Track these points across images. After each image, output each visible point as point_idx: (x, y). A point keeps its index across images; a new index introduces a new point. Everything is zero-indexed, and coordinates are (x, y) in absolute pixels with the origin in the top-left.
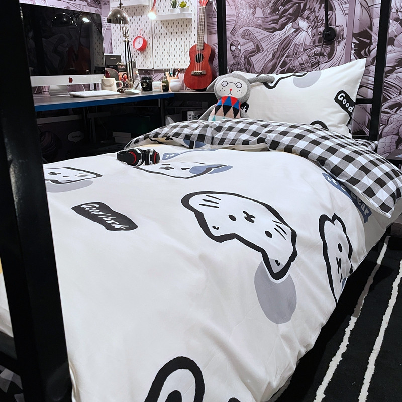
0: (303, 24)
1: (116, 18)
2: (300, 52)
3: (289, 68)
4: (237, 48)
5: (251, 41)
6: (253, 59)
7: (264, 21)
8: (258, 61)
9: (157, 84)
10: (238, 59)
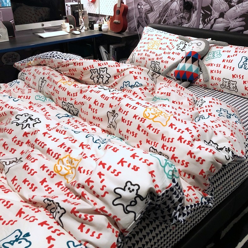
2: (173, 15)
3: (167, 24)
4: (141, 7)
5: (148, 3)
6: (149, 15)
8: (152, 17)
9: (96, 26)
10: (142, 14)
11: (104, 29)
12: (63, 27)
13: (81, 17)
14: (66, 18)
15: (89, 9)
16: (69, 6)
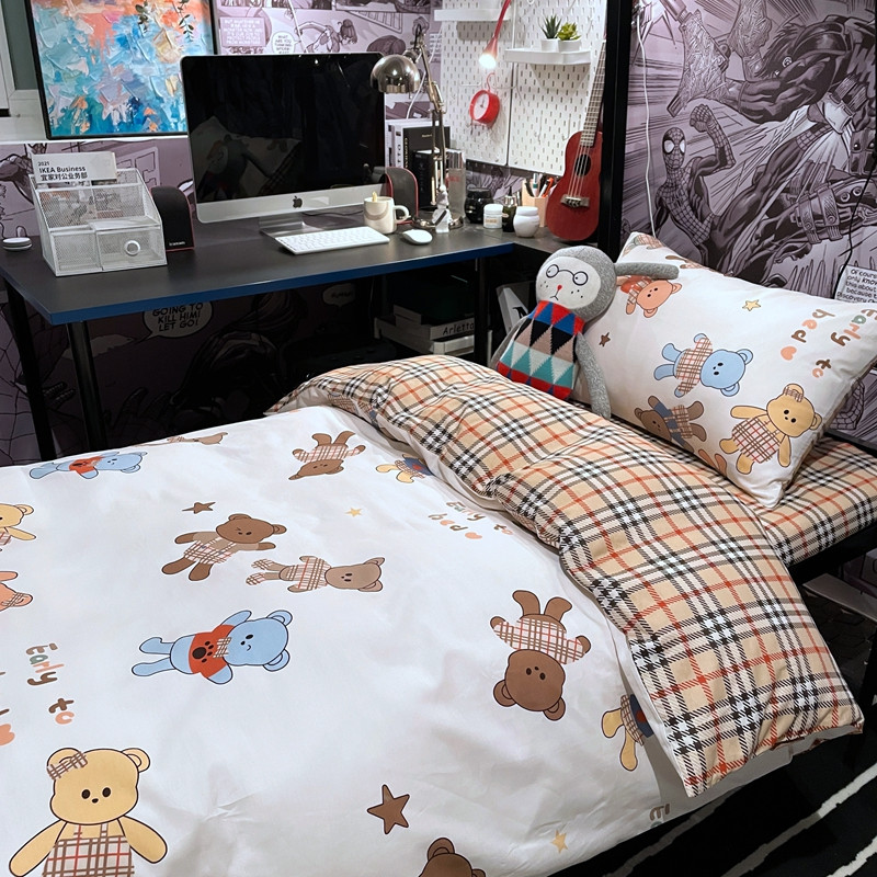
0: (834, 113)
1: (389, 79)
2: (818, 185)
3: (788, 219)
4: (677, 148)
5: (710, 135)
6: (708, 181)
7: (742, 91)
8: (722, 191)
9: (493, 212)
10: (677, 174)
11: (521, 225)
12: (371, 212)
13: (438, 173)
14: (384, 180)
15: (469, 144)
16: (398, 134)
